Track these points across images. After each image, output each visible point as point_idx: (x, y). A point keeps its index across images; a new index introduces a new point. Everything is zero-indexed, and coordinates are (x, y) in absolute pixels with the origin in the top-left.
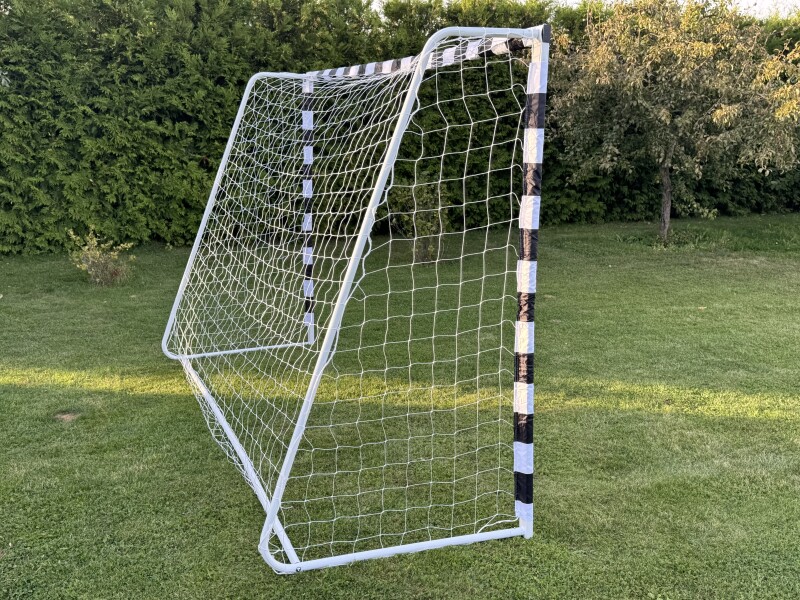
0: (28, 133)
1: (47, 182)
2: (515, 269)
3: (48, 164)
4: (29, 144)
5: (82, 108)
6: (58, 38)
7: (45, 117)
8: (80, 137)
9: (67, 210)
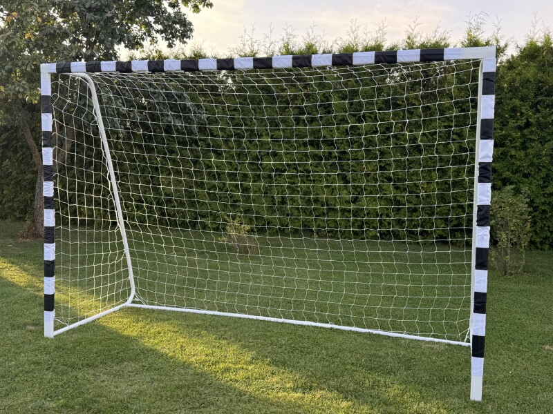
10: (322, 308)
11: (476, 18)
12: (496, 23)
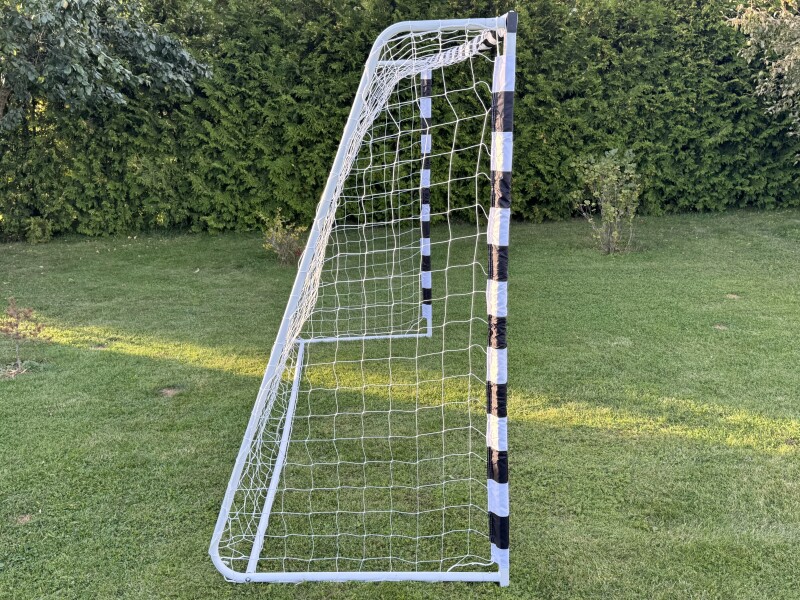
0: (238, 120)
1: (255, 166)
2: (485, 290)
3: (256, 149)
4: (240, 131)
5: (284, 97)
6: (266, 33)
7: (253, 106)
8: (283, 123)
9: (272, 191)
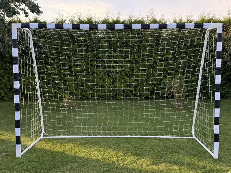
10: (125, 129)
11: (150, 11)
12: (162, 13)
